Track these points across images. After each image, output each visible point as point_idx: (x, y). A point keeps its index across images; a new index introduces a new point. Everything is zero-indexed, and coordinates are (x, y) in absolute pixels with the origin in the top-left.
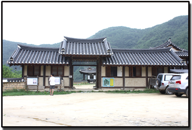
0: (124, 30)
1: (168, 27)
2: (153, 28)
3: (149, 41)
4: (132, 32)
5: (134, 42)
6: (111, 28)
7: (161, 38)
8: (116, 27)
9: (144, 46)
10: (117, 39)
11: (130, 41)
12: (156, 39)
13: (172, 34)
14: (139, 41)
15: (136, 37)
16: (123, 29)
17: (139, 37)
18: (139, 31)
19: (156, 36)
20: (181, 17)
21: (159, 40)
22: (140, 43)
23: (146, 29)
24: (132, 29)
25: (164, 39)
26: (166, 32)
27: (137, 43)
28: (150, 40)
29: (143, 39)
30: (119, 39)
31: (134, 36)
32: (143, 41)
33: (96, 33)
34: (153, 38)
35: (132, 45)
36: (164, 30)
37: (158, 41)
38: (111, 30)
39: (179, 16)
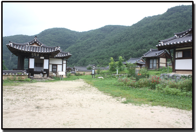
0: (66, 31)
1: (101, 32)
2: (89, 31)
3: (85, 41)
4: (72, 33)
5: (73, 41)
6: (55, 28)
7: (95, 39)
8: (59, 28)
9: (82, 44)
10: (60, 37)
11: (70, 40)
12: (92, 40)
13: (104, 37)
14: (77, 41)
15: (75, 37)
16: (65, 30)
17: (77, 38)
18: (77, 33)
19: (91, 37)
20: (110, 26)
21: (93, 41)
22: (79, 42)
23: (83, 32)
24: (72, 31)
25: (98, 41)
26: (99, 35)
27: (76, 42)
28: (87, 40)
29: (80, 39)
30: (61, 38)
31: (73, 37)
32: (81, 40)
33: (42, 32)
34: (89, 39)
35: (71, 43)
36: (98, 33)
37: (93, 42)
38: (55, 30)
39: (109, 25)
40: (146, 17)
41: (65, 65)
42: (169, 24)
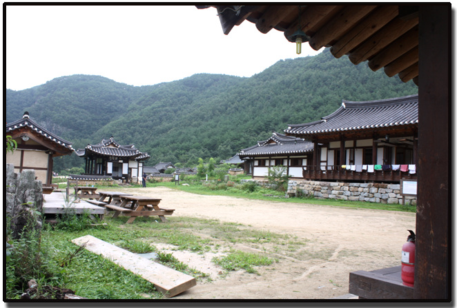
0: (104, 83)
1: (183, 89)
2: (156, 86)
3: (149, 107)
4: (117, 88)
5: (121, 106)
6: (79, 75)
7: (171, 105)
8: (89, 76)
9: (141, 115)
10: (90, 98)
11: (113, 105)
12: (163, 106)
13: (190, 101)
14: (130, 106)
15: (124, 98)
16: (101, 81)
17: (129, 99)
18: (130, 88)
19: (163, 100)
20: (205, 75)
21: (167, 108)
22: (133, 109)
23: (143, 87)
24: (118, 83)
25: (177, 108)
26: (179, 95)
27: (128, 109)
28: (153, 105)
29: (137, 104)
30: (92, 98)
31: (121, 97)
32: (138, 106)
33: (48, 82)
34: (157, 104)
35: (116, 111)
36: (176, 92)
37: (166, 110)
38: (78, 80)
39: (201, 74)
40: (281, 61)
41: (141, 169)
42: (325, 80)
